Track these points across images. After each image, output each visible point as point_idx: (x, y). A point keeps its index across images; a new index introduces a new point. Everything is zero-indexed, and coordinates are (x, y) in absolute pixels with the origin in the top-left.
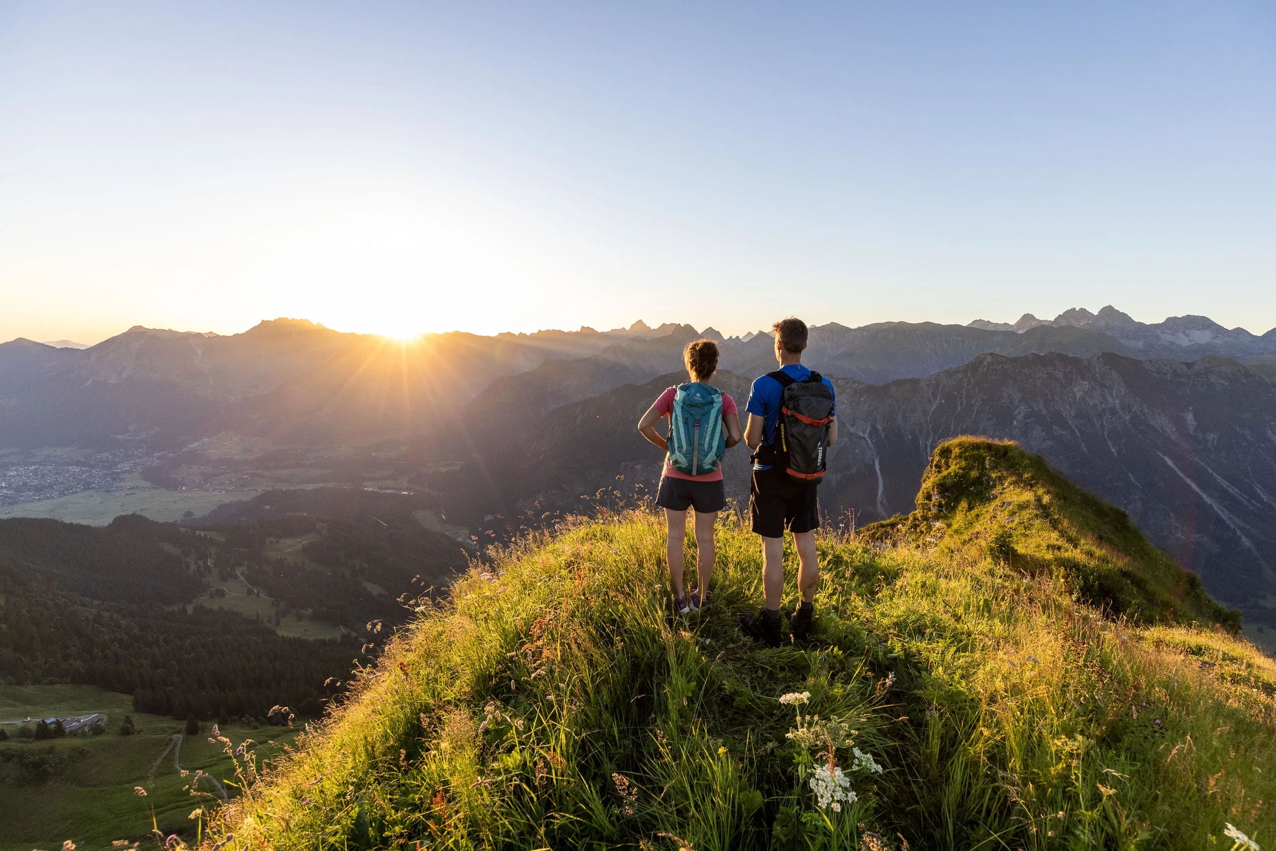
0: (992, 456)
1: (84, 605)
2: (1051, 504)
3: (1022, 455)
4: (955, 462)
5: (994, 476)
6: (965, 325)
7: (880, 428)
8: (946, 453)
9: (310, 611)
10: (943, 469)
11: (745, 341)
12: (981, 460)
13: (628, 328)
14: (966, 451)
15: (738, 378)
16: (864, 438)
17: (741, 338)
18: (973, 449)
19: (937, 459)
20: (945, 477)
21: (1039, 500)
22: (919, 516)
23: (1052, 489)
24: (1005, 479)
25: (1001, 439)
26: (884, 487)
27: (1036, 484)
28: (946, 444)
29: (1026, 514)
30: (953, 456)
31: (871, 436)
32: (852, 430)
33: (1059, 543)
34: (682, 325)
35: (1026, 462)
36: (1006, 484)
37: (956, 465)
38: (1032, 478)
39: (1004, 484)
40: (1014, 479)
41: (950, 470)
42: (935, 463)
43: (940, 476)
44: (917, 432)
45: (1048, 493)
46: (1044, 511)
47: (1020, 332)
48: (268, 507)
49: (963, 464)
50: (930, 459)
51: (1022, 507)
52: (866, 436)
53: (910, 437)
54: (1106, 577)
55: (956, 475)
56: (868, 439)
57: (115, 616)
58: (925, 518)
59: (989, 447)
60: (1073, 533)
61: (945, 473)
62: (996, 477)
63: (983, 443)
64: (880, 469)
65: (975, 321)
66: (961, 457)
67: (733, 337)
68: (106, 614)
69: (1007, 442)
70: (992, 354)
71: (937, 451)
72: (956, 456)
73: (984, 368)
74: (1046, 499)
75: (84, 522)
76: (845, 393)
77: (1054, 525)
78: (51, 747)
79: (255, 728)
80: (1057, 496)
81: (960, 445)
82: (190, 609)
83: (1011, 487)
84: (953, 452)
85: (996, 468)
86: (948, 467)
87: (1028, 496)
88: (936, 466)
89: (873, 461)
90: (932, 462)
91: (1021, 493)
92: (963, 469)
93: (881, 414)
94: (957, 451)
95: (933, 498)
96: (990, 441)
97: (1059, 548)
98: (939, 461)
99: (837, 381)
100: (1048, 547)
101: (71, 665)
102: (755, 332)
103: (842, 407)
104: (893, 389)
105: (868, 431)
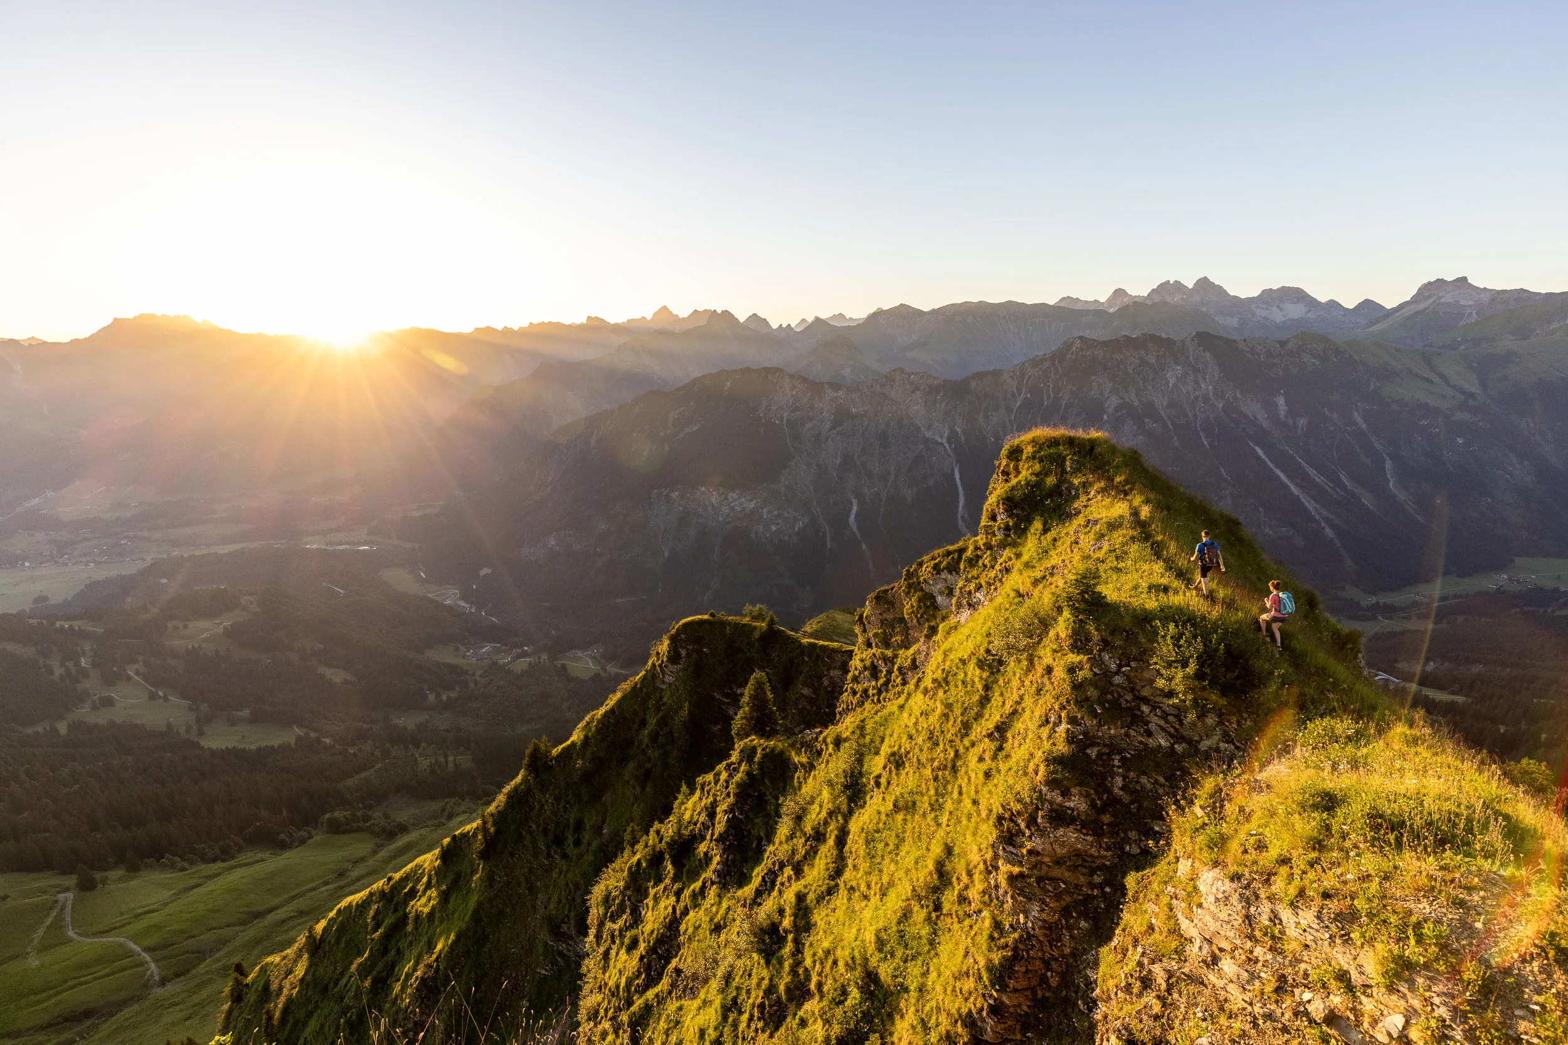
7: (959, 430)
11: (798, 330)
13: (650, 318)
15: (792, 377)
16: (942, 444)
17: (793, 326)
26: (966, 500)
31: (949, 441)
32: (928, 435)
44: (1001, 433)
47: (1110, 310)
52: (944, 441)
53: (993, 440)
56: (947, 446)
64: (961, 479)
70: (1081, 338)
73: (1072, 354)
76: (919, 390)
89: (953, 470)
93: (960, 413)
99: (909, 376)
103: (916, 408)
104: (973, 384)
105: (946, 434)
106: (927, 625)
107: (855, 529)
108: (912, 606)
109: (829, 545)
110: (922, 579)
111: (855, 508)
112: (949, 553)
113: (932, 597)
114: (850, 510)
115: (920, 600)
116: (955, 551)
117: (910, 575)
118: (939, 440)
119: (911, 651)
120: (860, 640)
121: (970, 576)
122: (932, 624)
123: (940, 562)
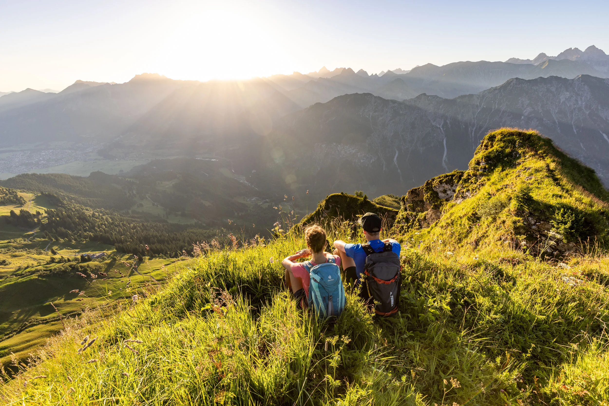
0: (521, 140)
1: (87, 210)
2: (556, 169)
3: (539, 138)
4: (497, 144)
5: (520, 151)
6: (504, 62)
7: (448, 122)
8: (492, 138)
9: (180, 213)
10: (489, 147)
11: (380, 76)
12: (513, 142)
13: (318, 71)
14: (505, 136)
15: (376, 97)
16: (440, 128)
17: (378, 74)
18: (509, 136)
19: (486, 142)
20: (490, 153)
21: (548, 166)
22: (471, 174)
23: (556, 159)
24: (527, 153)
25: (527, 129)
26: (447, 153)
27: (546, 156)
28: (493, 133)
29: (539, 175)
30: (496, 140)
31: (443, 127)
32: (434, 124)
33: (560, 193)
34: (347, 68)
35: (542, 143)
36: (527, 157)
37: (497, 145)
38: (544, 152)
39: (526, 156)
40: (533, 153)
41: (493, 148)
42: (484, 144)
43: (487, 152)
44: (469, 123)
45: (554, 161)
46: (551, 173)
47: (536, 64)
48: (155, 167)
49: (502, 144)
50: (481, 141)
51: (537, 171)
52: (441, 126)
53: (464, 127)
54: (590, 215)
55: (497, 151)
56: (442, 129)
57: (101, 214)
58: (475, 175)
59: (520, 134)
60: (569, 187)
61: (490, 150)
62: (522, 152)
63: (516, 132)
64: (446, 143)
65: (510, 59)
66: (501, 140)
67: (374, 74)
68: (97, 214)
69: (530, 132)
70: (517, 79)
71: (487, 137)
72: (498, 141)
73: (511, 86)
74: (552, 166)
75: (79, 175)
76: (432, 104)
77: (556, 181)
78: (88, 265)
79: (165, 259)
80: (558, 163)
81: (502, 133)
82: (130, 211)
83: (531, 158)
84: (497, 137)
85: (522, 147)
86: (492, 146)
87: (541, 164)
88: (485, 146)
89: (443, 140)
90: (483, 143)
91: (536, 162)
92: (502, 148)
93: (450, 115)
94: (499, 137)
95: (481, 164)
96: (520, 131)
97: (560, 197)
98: (488, 143)
99: (428, 97)
100: (553, 195)
101: (88, 234)
102: (386, 71)
103: (429, 112)
104: (459, 100)
105: (442, 124)
106: (433, 204)
107: (396, 163)
108: (428, 196)
109: (384, 169)
110: (433, 186)
111: (397, 155)
112: (447, 176)
113: (437, 193)
114: (395, 155)
115: (431, 194)
116: (450, 175)
117: (428, 184)
118: (439, 126)
119: (424, 213)
120: (402, 207)
121: (464, 186)
122: (436, 203)
123: (443, 179)
